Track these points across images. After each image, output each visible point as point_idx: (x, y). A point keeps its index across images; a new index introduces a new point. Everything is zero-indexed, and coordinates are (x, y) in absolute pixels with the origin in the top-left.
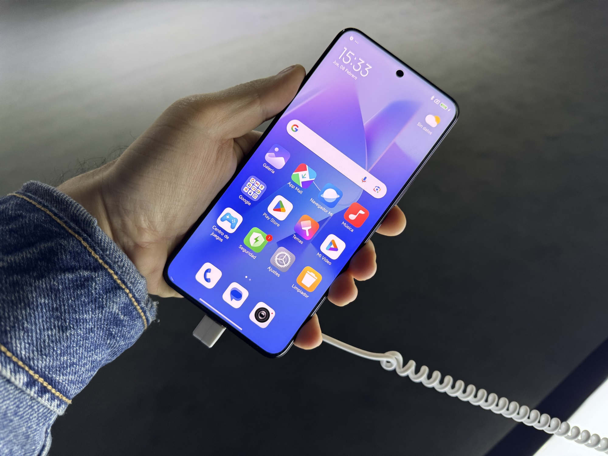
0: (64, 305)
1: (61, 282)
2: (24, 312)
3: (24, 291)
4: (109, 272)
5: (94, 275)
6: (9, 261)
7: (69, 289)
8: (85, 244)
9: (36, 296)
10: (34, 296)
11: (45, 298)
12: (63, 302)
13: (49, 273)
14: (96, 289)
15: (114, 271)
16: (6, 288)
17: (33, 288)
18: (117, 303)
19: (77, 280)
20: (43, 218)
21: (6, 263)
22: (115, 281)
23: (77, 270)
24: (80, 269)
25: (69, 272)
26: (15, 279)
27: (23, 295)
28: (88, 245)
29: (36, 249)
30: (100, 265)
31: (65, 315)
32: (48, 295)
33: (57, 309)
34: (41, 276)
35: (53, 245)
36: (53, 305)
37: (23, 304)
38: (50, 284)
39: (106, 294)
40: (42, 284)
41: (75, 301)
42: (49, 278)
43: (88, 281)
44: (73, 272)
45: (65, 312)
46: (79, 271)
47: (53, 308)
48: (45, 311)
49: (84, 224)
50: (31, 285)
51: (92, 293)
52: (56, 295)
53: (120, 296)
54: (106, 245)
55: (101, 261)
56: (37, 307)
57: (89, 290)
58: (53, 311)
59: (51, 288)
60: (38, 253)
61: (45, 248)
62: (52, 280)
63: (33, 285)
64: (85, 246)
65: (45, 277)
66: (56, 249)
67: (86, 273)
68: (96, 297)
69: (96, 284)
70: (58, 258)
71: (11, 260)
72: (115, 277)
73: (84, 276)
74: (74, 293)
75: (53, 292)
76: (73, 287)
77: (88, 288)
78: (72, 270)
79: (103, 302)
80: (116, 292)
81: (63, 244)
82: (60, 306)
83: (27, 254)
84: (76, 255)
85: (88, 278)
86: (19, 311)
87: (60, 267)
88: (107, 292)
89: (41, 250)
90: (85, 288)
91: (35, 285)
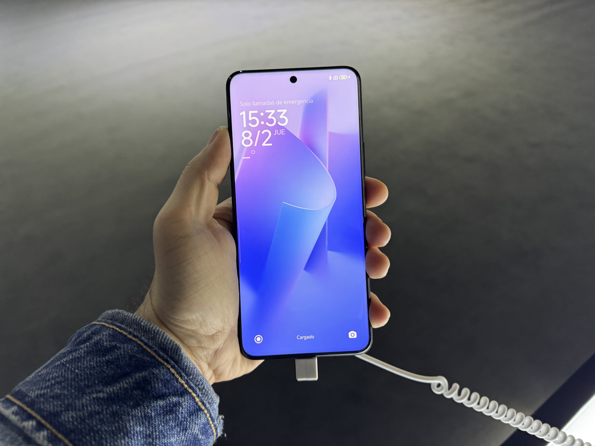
0: (156, 431)
1: (154, 409)
2: (123, 441)
3: (122, 421)
4: (192, 396)
5: (181, 400)
6: (108, 392)
7: (160, 415)
8: (173, 371)
9: (133, 425)
10: (131, 425)
11: (140, 426)
12: (155, 428)
13: (144, 402)
14: (182, 413)
15: (196, 394)
16: (107, 419)
17: (130, 417)
18: (198, 424)
19: (166, 406)
20: (136, 348)
21: (106, 394)
22: (197, 404)
23: (167, 397)
24: (170, 396)
25: (160, 399)
26: (114, 409)
27: (122, 425)
28: (175, 371)
29: (132, 378)
30: (186, 389)
31: (156, 440)
32: (143, 423)
33: (150, 435)
34: (136, 405)
35: (147, 374)
36: (146, 432)
37: (122, 434)
38: (144, 412)
39: (190, 417)
40: (138, 413)
41: (164, 427)
42: (144, 406)
43: (176, 406)
44: (164, 399)
45: (156, 438)
46: (169, 397)
47: (146, 434)
48: (139, 438)
49: (171, 351)
50: (129, 415)
51: (179, 417)
52: (149, 422)
53: (201, 417)
54: (190, 370)
55: (186, 386)
56: (134, 435)
57: (176, 415)
58: (146, 439)
59: (145, 416)
60: (133, 383)
61: (139, 377)
62: (147, 408)
63: (131, 414)
64: (173, 372)
65: (140, 406)
66: (149, 378)
67: (175, 399)
68: (182, 420)
69: (182, 408)
70: (152, 386)
71: (110, 391)
72: (197, 400)
73: (173, 401)
74: (163, 418)
75: (148, 418)
76: (163, 413)
77: (176, 413)
78: (162, 397)
79: (187, 425)
80: (198, 414)
81: (155, 372)
82: (152, 432)
83: (124, 384)
84: (166, 382)
85: (176, 403)
87: (153, 395)
88: (190, 415)
89: (136, 379)
90: (173, 413)
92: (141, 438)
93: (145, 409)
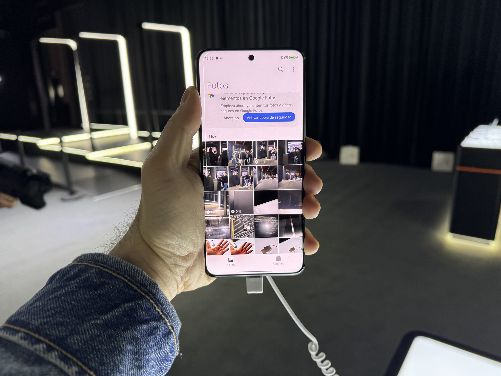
0: (141, 349)
1: (140, 332)
2: (119, 357)
3: (117, 341)
4: (165, 321)
5: (159, 324)
6: (103, 319)
7: (144, 336)
8: (152, 301)
9: (125, 344)
10: (124, 344)
11: (130, 345)
12: (141, 347)
13: (132, 326)
14: (159, 334)
15: (168, 320)
16: (105, 340)
17: (123, 338)
18: (169, 344)
19: (148, 330)
20: (122, 284)
21: (102, 321)
22: (168, 328)
23: (149, 322)
24: (151, 321)
25: (144, 324)
26: (110, 333)
27: (117, 344)
28: (154, 302)
29: (122, 308)
30: (161, 316)
31: (141, 357)
32: (132, 343)
33: (136, 353)
34: (126, 329)
35: (133, 304)
36: (134, 350)
38: (133, 334)
39: (164, 338)
40: (128, 335)
41: (146, 346)
42: (132, 330)
43: (155, 329)
44: (147, 324)
45: (141, 354)
47: (134, 352)
48: (130, 355)
49: (150, 286)
50: (121, 336)
51: (157, 338)
52: (136, 342)
53: (171, 338)
54: (164, 301)
55: (161, 313)
56: (126, 352)
57: (155, 336)
58: (134, 355)
59: (133, 337)
60: (123, 311)
61: (128, 306)
62: (134, 331)
63: (123, 336)
64: (152, 303)
65: (130, 330)
66: (135, 307)
68: (159, 340)
69: (160, 331)
70: (138, 313)
71: (105, 318)
72: (169, 324)
73: (153, 325)
74: (146, 339)
75: (135, 340)
76: (146, 335)
78: (145, 322)
79: (162, 344)
80: (169, 336)
81: (140, 303)
82: (139, 350)
83: (115, 312)
84: (148, 310)
85: (155, 327)
86: (116, 357)
87: (138, 321)
88: (164, 336)
89: (125, 308)
90: (153, 335)
91: (124, 336)
92: (131, 355)
93: (133, 332)
